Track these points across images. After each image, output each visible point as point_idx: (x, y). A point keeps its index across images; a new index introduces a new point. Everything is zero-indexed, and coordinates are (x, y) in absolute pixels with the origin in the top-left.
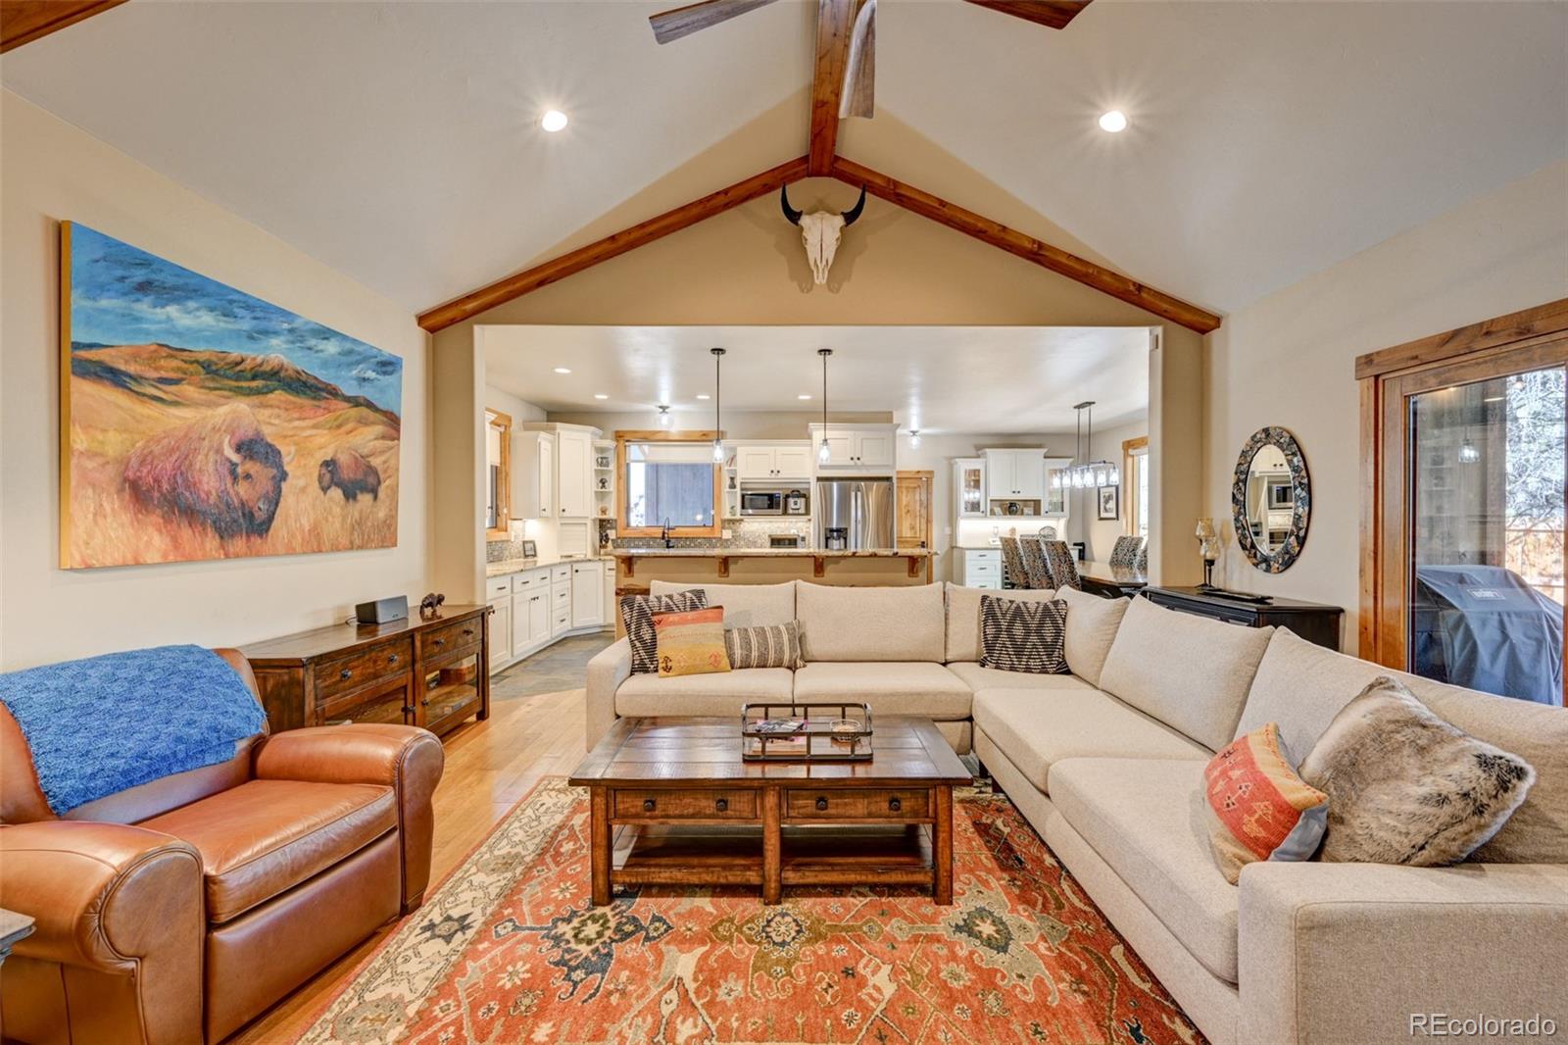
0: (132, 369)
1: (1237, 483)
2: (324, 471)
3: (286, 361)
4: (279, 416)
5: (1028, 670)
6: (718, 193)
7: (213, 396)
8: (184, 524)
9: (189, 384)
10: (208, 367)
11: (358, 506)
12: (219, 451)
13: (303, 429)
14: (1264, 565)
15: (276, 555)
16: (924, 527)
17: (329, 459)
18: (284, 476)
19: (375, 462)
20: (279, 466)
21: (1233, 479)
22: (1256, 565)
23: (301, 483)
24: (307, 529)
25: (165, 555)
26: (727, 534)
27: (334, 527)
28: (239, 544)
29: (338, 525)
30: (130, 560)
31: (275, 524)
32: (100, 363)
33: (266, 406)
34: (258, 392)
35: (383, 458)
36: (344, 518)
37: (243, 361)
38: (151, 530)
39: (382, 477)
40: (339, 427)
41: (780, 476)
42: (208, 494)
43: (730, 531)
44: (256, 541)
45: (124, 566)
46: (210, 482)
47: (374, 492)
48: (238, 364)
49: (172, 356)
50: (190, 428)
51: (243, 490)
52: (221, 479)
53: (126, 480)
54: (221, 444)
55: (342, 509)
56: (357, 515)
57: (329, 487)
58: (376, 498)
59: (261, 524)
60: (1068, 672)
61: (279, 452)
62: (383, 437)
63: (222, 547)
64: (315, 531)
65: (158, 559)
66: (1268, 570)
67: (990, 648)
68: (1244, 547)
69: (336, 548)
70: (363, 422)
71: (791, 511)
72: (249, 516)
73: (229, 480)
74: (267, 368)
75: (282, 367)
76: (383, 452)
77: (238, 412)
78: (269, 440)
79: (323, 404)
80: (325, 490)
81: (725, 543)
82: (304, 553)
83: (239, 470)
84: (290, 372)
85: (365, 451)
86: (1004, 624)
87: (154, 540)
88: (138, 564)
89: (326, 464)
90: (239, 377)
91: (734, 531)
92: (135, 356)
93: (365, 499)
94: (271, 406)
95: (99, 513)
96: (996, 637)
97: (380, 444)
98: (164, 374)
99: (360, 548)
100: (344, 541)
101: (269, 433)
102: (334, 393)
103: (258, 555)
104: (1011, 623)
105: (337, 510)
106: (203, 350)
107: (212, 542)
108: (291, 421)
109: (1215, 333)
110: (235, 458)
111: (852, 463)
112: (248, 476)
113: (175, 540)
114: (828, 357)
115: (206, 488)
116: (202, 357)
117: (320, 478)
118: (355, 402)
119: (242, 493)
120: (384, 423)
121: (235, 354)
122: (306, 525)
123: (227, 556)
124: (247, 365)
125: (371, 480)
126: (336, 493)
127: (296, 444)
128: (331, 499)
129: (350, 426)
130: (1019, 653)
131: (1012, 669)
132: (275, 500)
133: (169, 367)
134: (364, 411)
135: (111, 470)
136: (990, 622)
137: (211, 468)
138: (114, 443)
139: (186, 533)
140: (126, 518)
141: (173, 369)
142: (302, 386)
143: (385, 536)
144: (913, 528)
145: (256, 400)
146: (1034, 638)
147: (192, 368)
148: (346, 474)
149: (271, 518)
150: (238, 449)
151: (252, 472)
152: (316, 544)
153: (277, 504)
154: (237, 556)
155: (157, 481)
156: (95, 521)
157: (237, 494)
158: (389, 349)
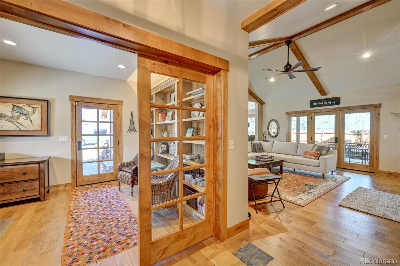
1: (268, 126)
5: (260, 152)
14: (272, 137)
21: (267, 126)
22: (271, 137)
60: (264, 152)
66: (273, 138)
67: (255, 150)
68: (269, 135)
86: (256, 146)
96: (256, 148)
104: (257, 146)
109: (264, 105)
130: (259, 150)
131: (259, 152)
136: (254, 146)
146: (260, 148)
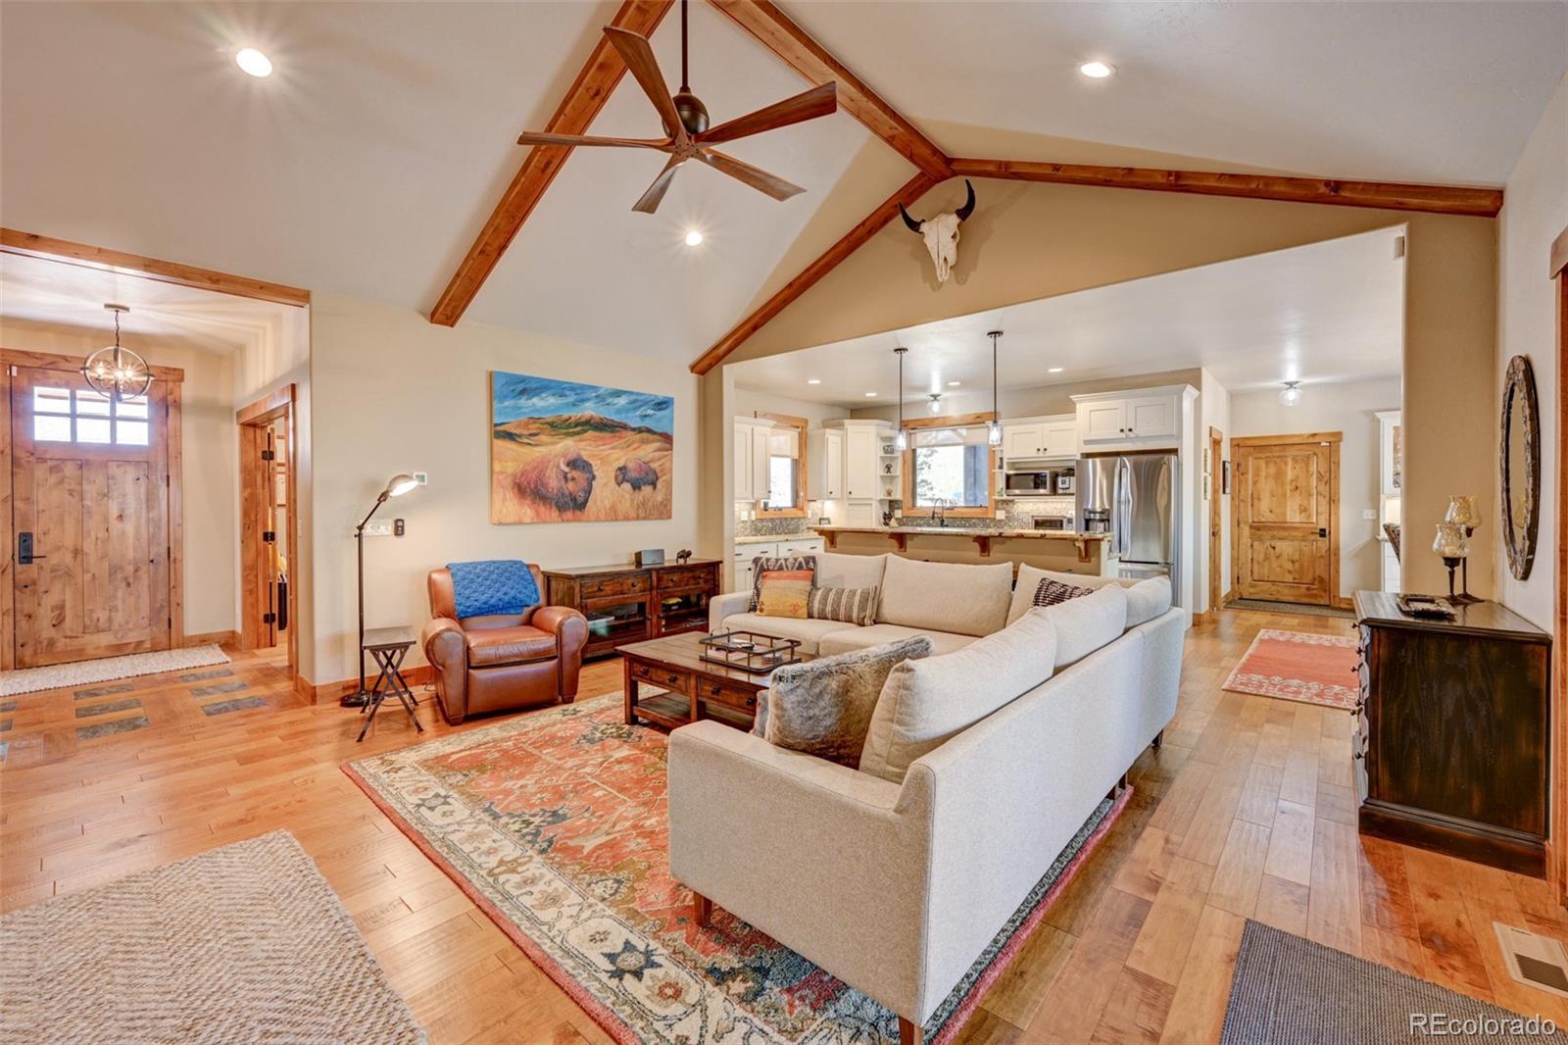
0: (517, 431)
2: (618, 473)
3: (593, 413)
4: (590, 445)
6: (857, 227)
7: (555, 439)
8: (541, 504)
9: (544, 434)
10: (552, 425)
11: (642, 493)
12: (558, 467)
13: (604, 450)
14: (1515, 568)
15: (588, 521)
16: (1324, 508)
17: (621, 465)
18: (594, 478)
20: (591, 472)
23: (604, 481)
24: (608, 506)
25: (533, 519)
26: (1000, 515)
27: (626, 506)
28: (569, 514)
29: (628, 504)
30: (517, 521)
31: (589, 504)
32: (505, 431)
33: (581, 440)
34: (578, 433)
35: (660, 463)
36: (632, 500)
37: (570, 418)
38: (526, 507)
39: (659, 475)
40: (628, 446)
41: (1048, 453)
42: (553, 489)
43: (1004, 512)
44: (578, 513)
45: (515, 524)
46: (553, 483)
47: (654, 484)
48: (567, 420)
49: (535, 423)
50: (544, 456)
51: (571, 485)
52: (559, 481)
53: (515, 483)
54: (559, 463)
55: (631, 495)
56: (641, 498)
57: (622, 483)
58: (655, 488)
59: (582, 504)
61: (591, 465)
62: (660, 450)
63: (560, 516)
64: (613, 509)
65: (529, 521)
68: (1506, 540)
69: (627, 518)
70: (645, 442)
71: (1060, 491)
72: (574, 500)
73: (563, 481)
74: (583, 420)
75: (592, 417)
76: (659, 459)
77: (568, 446)
78: (585, 458)
79: (617, 434)
80: (619, 484)
81: (998, 523)
82: (606, 521)
83: (569, 476)
84: (597, 420)
85: (647, 459)
87: (527, 512)
88: (521, 523)
89: (620, 469)
90: (569, 427)
91: (1008, 512)
92: (518, 426)
93: (647, 489)
94: (586, 440)
95: (504, 499)
97: (657, 454)
98: (532, 432)
99: (644, 518)
100: (633, 514)
101: (585, 455)
102: (624, 427)
103: (579, 521)
105: (628, 496)
106: (549, 417)
107: (555, 513)
108: (599, 446)
110: (567, 469)
111: (1123, 435)
112: (573, 479)
113: (537, 511)
114: (998, 339)
115: (551, 485)
116: (549, 420)
117: (616, 477)
118: (639, 430)
119: (570, 488)
120: (660, 441)
121: (566, 416)
122: (608, 504)
123: (563, 521)
124: (573, 419)
125: (652, 477)
126: (627, 486)
127: (600, 459)
128: (623, 489)
129: (635, 445)
132: (589, 491)
133: (534, 428)
134: (645, 435)
135: (509, 479)
137: (554, 475)
138: (511, 467)
139: (542, 509)
140: (515, 501)
141: (536, 429)
142: (603, 426)
143: (663, 511)
144: (1304, 510)
145: (577, 438)
147: (545, 426)
148: (633, 475)
149: (586, 501)
150: (568, 465)
151: (576, 476)
152: (613, 515)
153: (590, 494)
154: (568, 521)
155: (528, 483)
156: (503, 503)
157: (567, 488)
158: (661, 393)
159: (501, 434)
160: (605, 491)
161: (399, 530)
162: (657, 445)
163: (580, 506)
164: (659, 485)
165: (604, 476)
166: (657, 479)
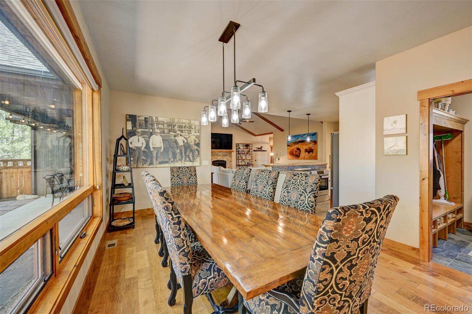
15: (300, 159)
18: (301, 151)
19: (313, 148)
27: (307, 157)
28: (297, 158)
40: (307, 145)
47: (313, 152)
51: (297, 153)
58: (313, 153)
62: (314, 144)
65: (292, 159)
69: (307, 159)
75: (300, 140)
76: (314, 146)
77: (297, 146)
78: (299, 148)
80: (305, 152)
88: (290, 159)
89: (305, 149)
93: (311, 153)
99: (311, 159)
100: (308, 158)
105: (307, 155)
107: (295, 158)
110: (296, 150)
122: (303, 156)
125: (312, 150)
126: (307, 153)
127: (302, 148)
132: (300, 154)
133: (292, 144)
138: (289, 150)
139: (293, 157)
143: (316, 158)
148: (308, 150)
152: (304, 158)
159: (288, 146)
160: (303, 154)
161: (279, 160)
162: (313, 143)
163: (299, 156)
164: (314, 152)
165: (303, 151)
166: (313, 151)
